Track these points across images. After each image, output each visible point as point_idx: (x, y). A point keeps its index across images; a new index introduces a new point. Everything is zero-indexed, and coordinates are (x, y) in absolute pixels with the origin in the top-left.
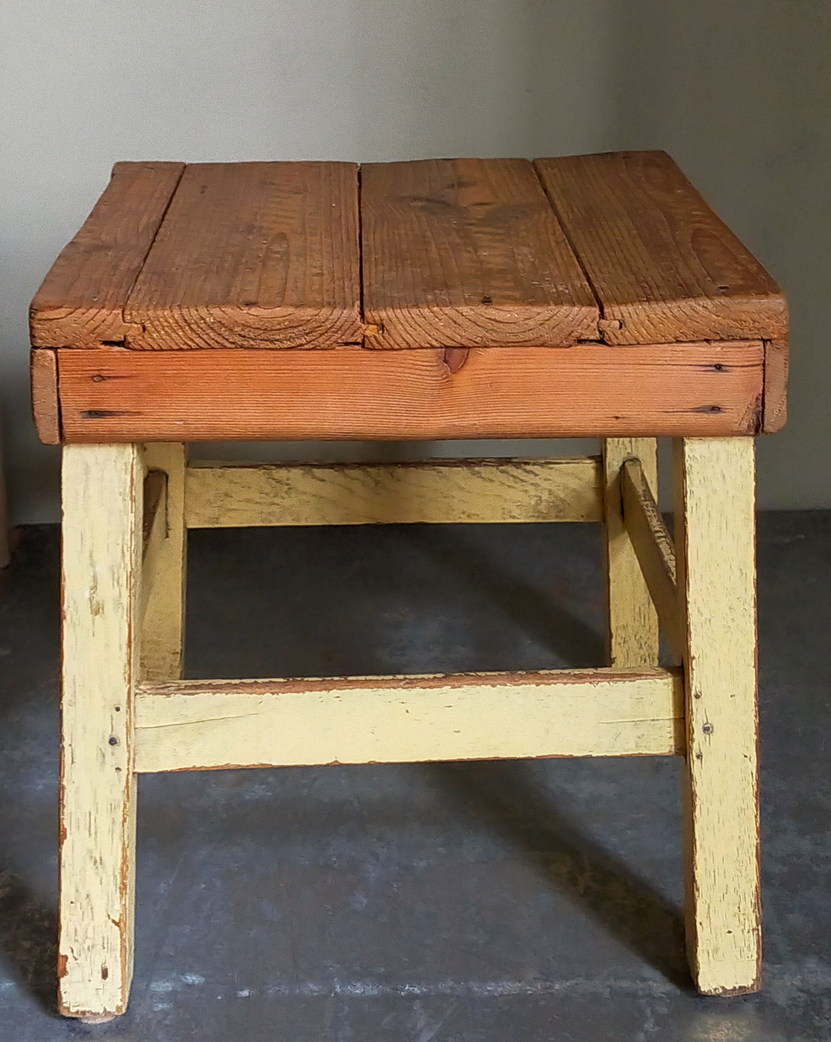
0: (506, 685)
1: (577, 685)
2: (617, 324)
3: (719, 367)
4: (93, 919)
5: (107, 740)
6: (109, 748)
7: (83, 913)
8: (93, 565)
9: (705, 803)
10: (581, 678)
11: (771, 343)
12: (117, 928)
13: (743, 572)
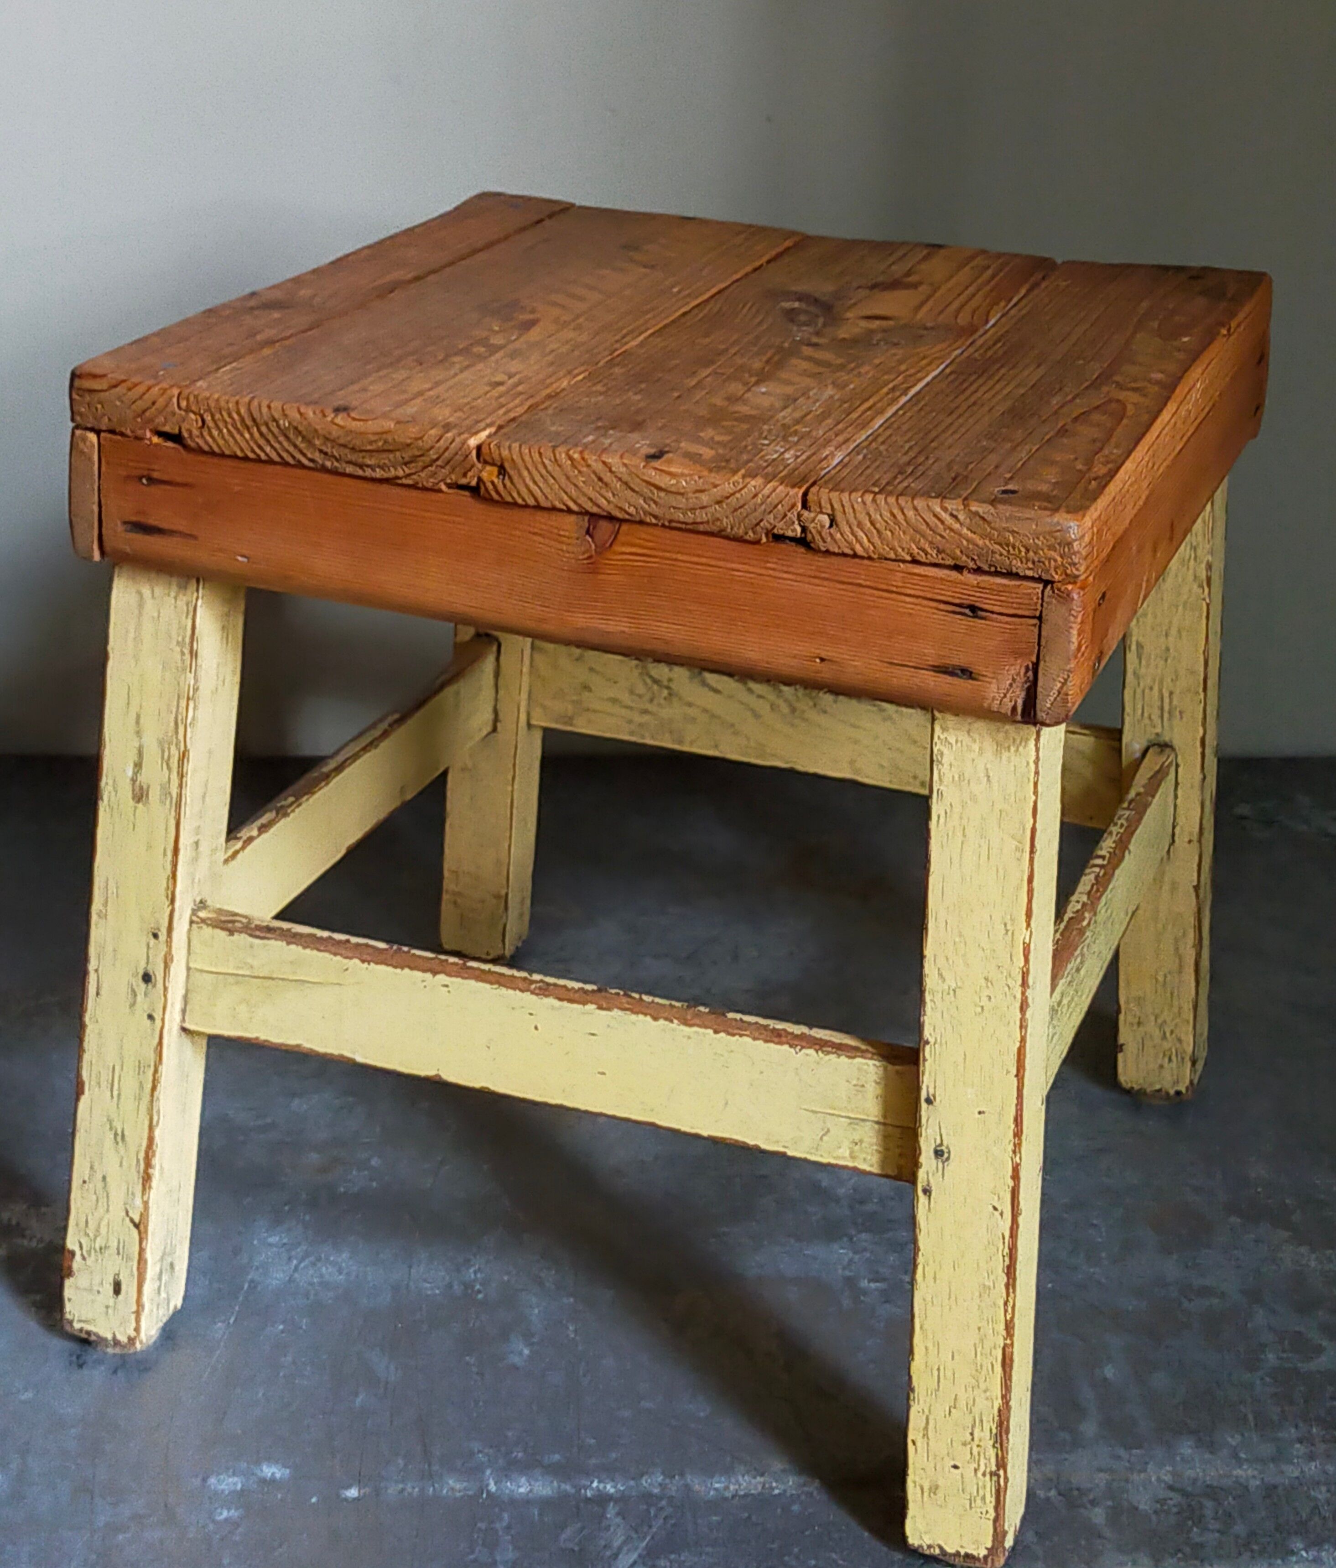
0: (672, 1021)
1: (772, 1045)
2: (826, 520)
3: (974, 610)
4: (108, 1211)
5: (141, 973)
6: (143, 986)
7: (97, 1201)
8: (138, 733)
9: (931, 1262)
10: (777, 1037)
11: (1052, 588)
12: (135, 1232)
13: (1009, 927)
